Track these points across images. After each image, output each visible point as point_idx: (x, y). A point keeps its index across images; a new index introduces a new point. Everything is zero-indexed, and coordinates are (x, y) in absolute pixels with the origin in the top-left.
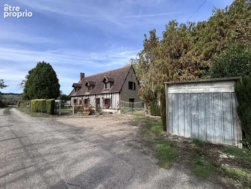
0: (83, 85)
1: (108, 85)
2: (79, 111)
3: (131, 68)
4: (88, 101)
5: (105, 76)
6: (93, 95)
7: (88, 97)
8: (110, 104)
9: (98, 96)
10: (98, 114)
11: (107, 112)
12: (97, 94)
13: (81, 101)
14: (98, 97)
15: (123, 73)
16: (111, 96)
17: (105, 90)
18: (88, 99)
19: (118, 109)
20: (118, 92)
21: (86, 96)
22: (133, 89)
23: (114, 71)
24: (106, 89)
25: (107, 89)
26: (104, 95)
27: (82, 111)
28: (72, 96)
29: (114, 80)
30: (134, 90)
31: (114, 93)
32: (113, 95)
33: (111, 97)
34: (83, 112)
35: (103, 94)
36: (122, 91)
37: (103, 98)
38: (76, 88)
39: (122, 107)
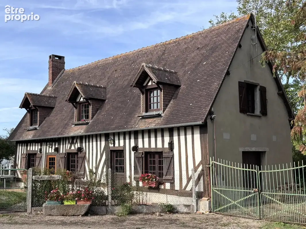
0: (58, 100)
1: (157, 97)
2: (51, 199)
3: (247, 26)
4: (80, 161)
5: (144, 64)
6: (96, 136)
7: (78, 145)
8: (164, 173)
9: (117, 142)
10: (119, 209)
11: (153, 206)
12: (114, 134)
13: (51, 162)
14: (117, 145)
15: (213, 50)
16: (167, 139)
17: (144, 118)
18: (77, 154)
19: (200, 196)
20: (200, 123)
21: (73, 139)
22: (258, 111)
23: (177, 43)
24: (148, 114)
25: (155, 113)
26: (140, 137)
27: (62, 200)
28: (21, 139)
29: (178, 79)
30: (259, 117)
31: (179, 129)
32: (176, 138)
33: (166, 146)
34: (66, 203)
35: (136, 133)
36: (212, 119)
37: (135, 149)
38: (36, 110)
39: (215, 185)
